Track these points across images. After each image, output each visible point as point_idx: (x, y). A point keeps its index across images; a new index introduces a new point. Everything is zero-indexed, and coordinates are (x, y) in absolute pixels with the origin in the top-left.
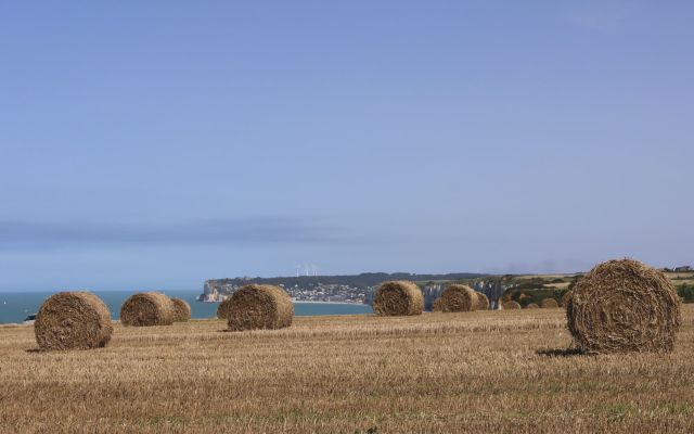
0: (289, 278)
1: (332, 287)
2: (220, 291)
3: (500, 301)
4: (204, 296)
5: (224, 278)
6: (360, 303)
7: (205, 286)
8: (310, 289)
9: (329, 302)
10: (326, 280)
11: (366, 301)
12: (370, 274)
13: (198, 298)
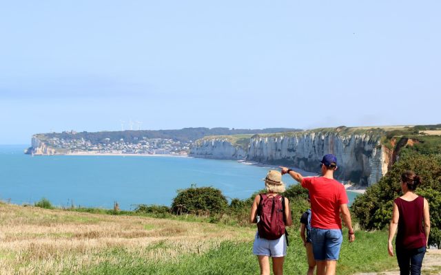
0: (114, 132)
1: (157, 140)
2: (47, 144)
3: (383, 148)
4: (31, 150)
5: (52, 132)
6: (185, 155)
7: (33, 139)
8: (135, 143)
9: (154, 155)
10: (149, 134)
11: (191, 154)
12: (191, 129)
13: (26, 151)
